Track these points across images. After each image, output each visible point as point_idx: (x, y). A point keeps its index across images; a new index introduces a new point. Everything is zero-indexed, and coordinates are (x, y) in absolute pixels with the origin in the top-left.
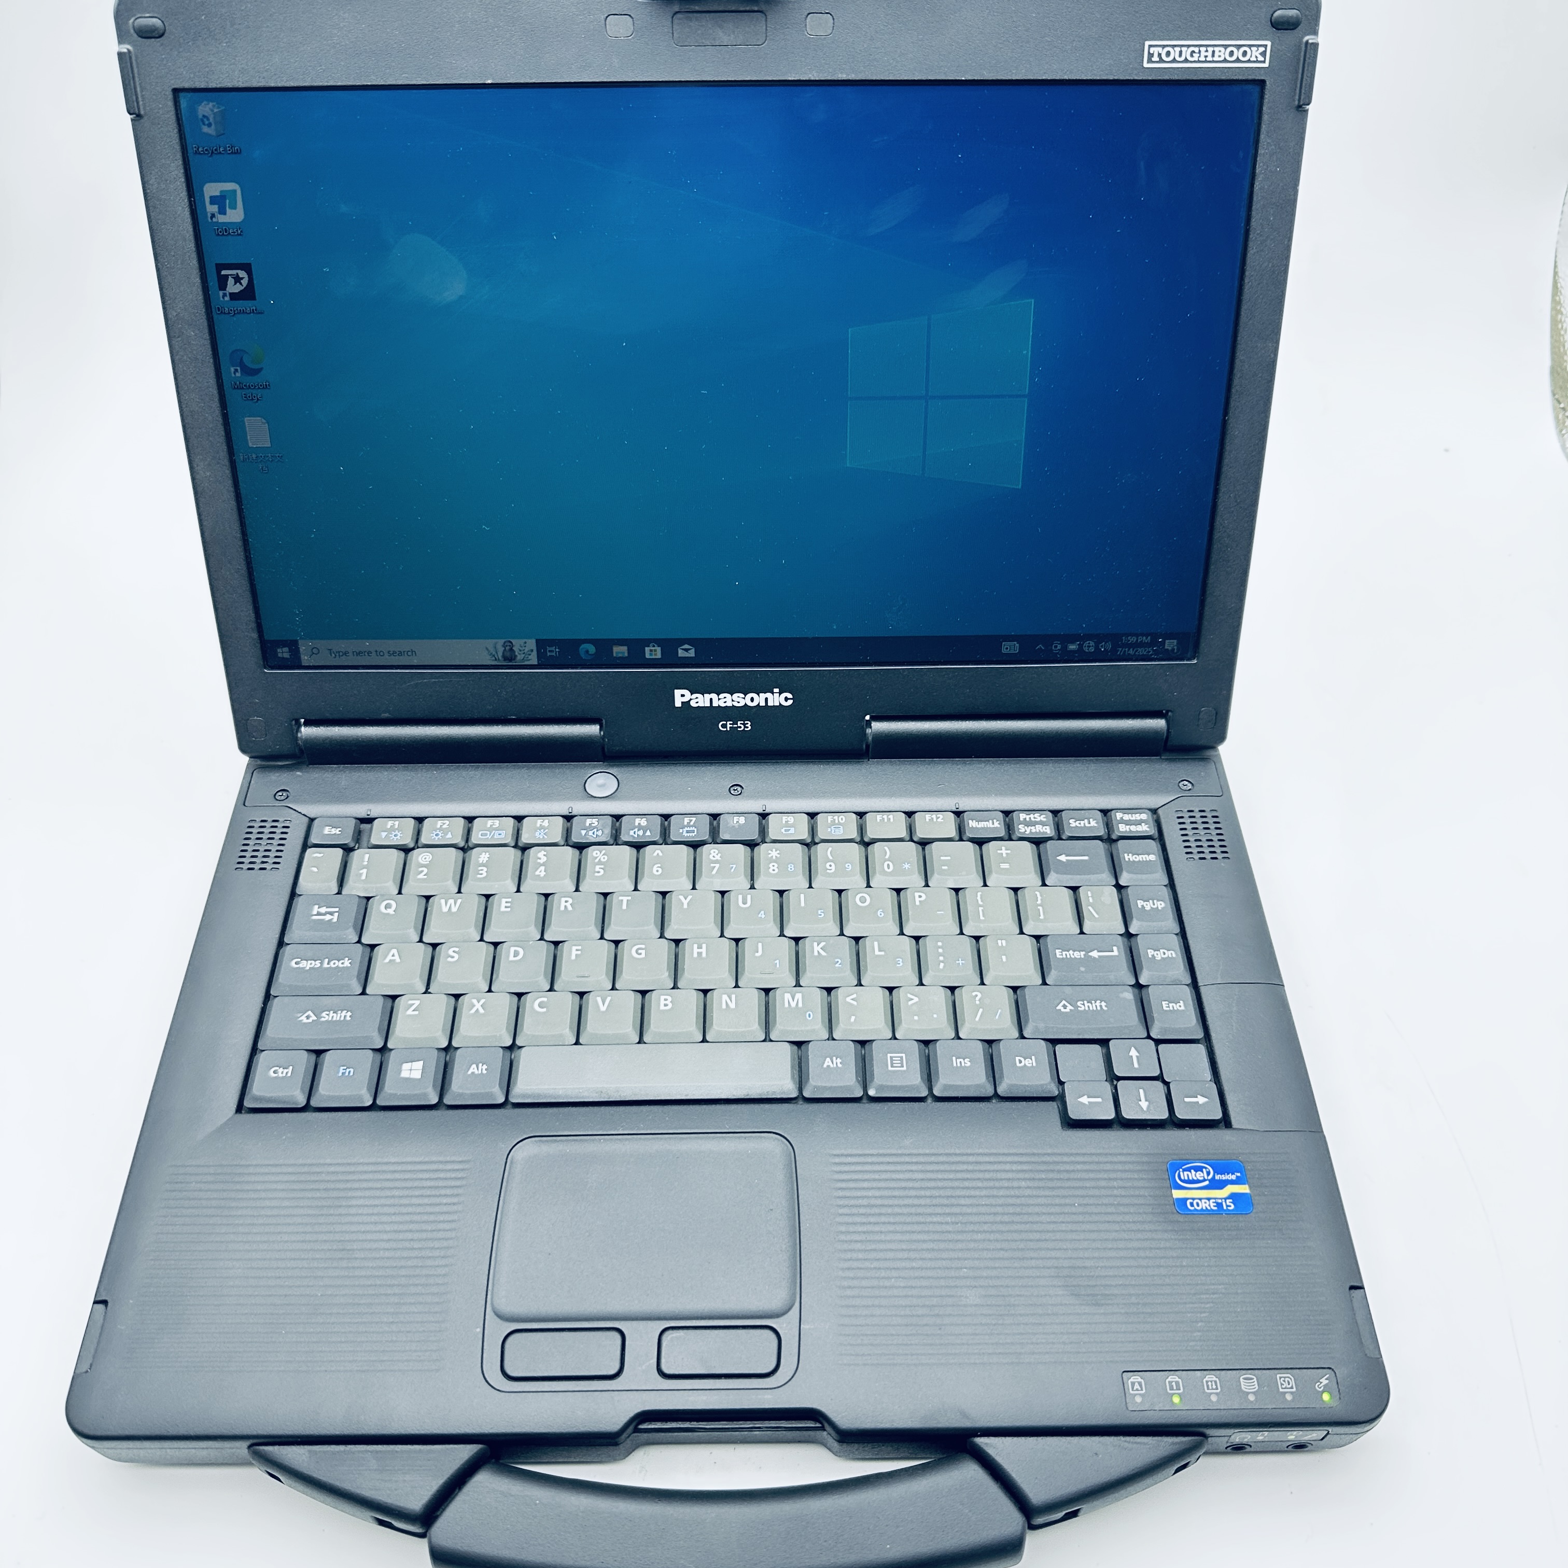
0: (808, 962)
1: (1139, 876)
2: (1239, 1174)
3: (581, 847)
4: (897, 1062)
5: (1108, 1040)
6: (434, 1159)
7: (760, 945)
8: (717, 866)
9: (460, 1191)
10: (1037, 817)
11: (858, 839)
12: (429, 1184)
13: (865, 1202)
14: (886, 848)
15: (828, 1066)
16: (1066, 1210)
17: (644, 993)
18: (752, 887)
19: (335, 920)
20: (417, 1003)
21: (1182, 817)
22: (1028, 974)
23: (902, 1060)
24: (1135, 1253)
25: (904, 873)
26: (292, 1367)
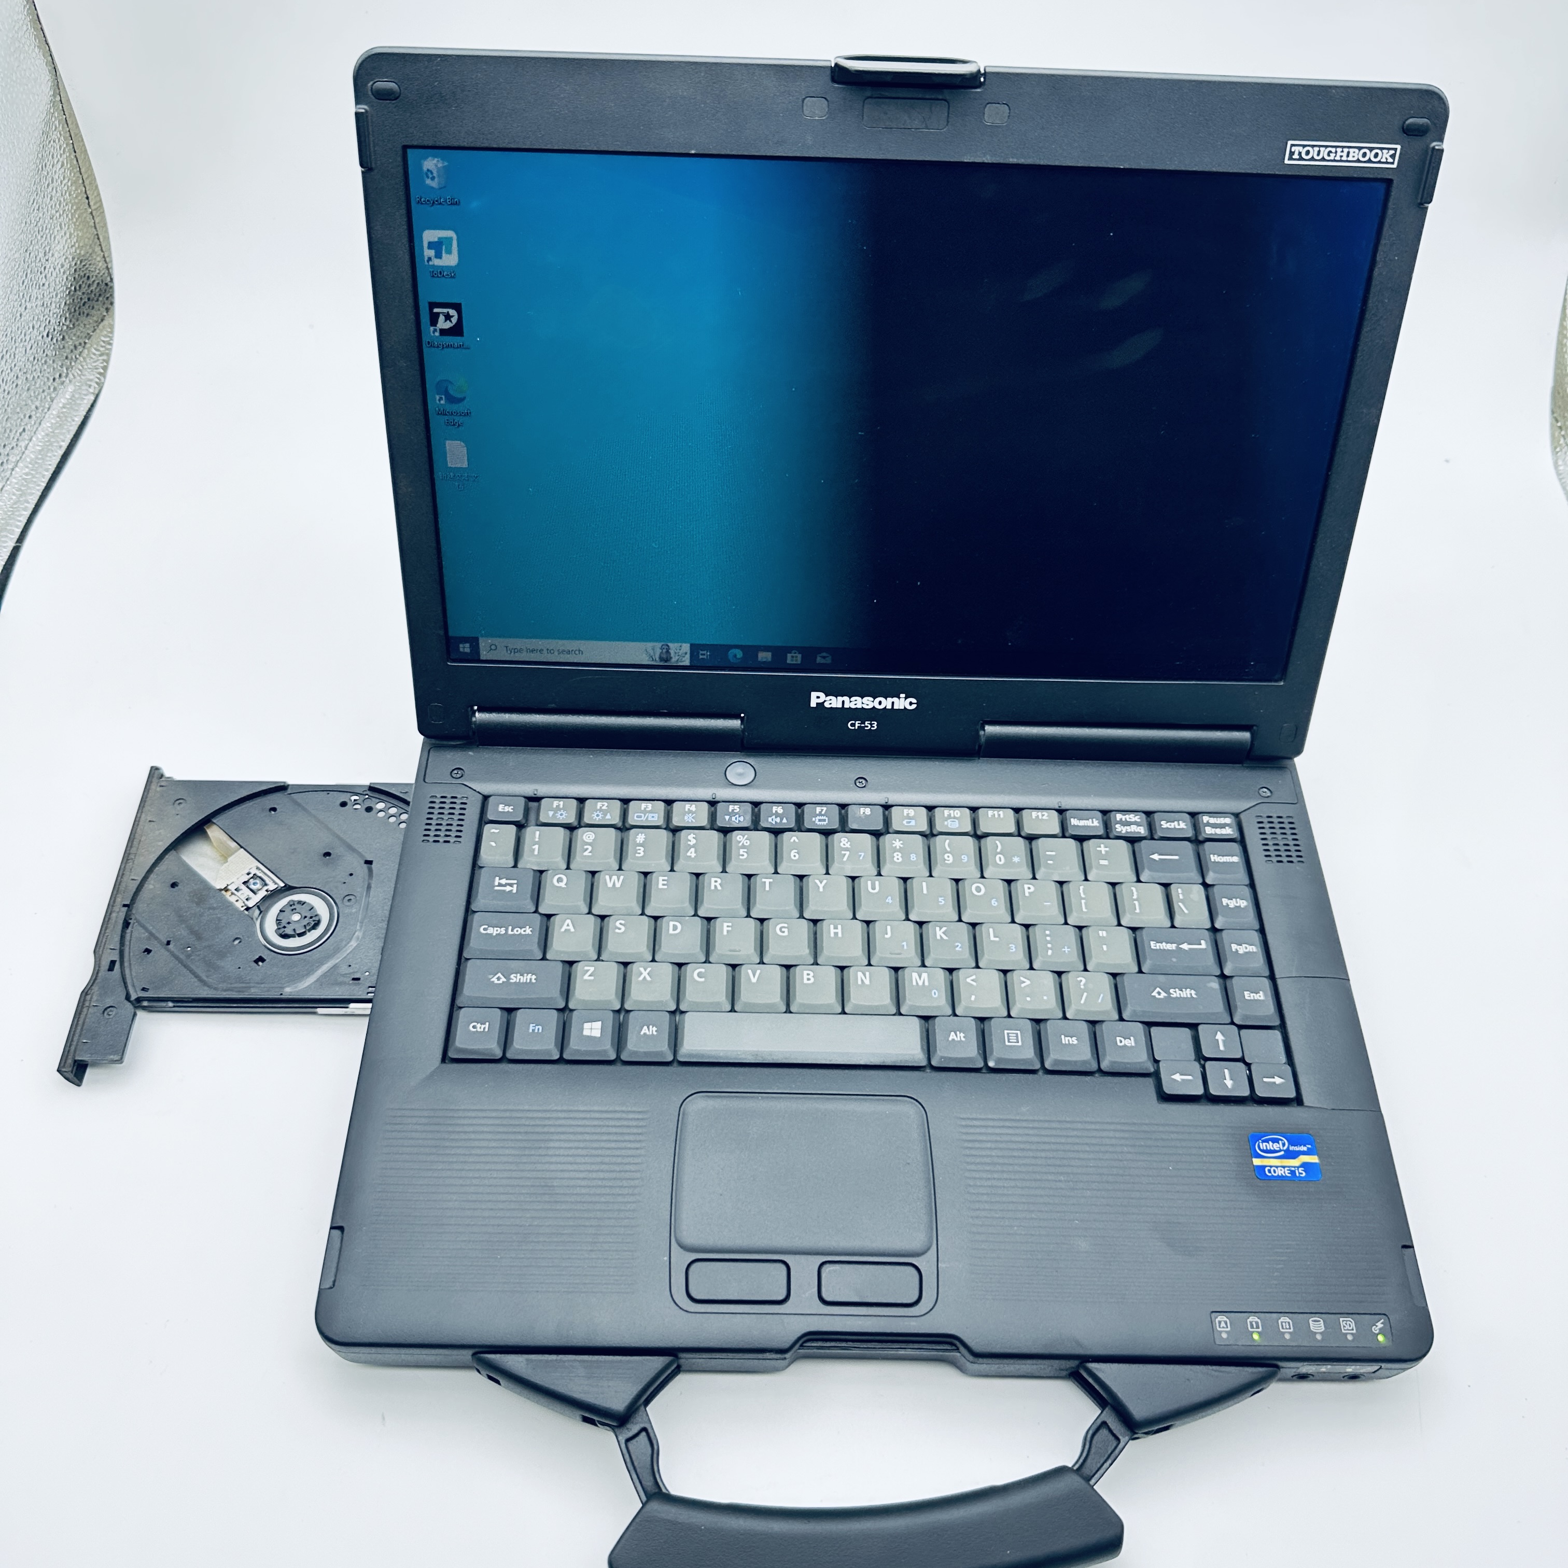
0: (931, 945)
1: (1224, 876)
2: (1310, 1146)
3: (726, 831)
4: (1013, 1039)
5: (1198, 1024)
6: (617, 1108)
7: (889, 928)
9: (641, 1138)
10: (1131, 817)
11: (972, 833)
12: (614, 1130)
14: (997, 842)
16: (1163, 1172)
17: (788, 967)
18: (879, 874)
19: (515, 891)
20: (592, 969)
21: (1262, 822)
22: (1126, 962)
23: (1017, 1036)
24: (1221, 1212)
25: (1014, 866)
26: (508, 1287)
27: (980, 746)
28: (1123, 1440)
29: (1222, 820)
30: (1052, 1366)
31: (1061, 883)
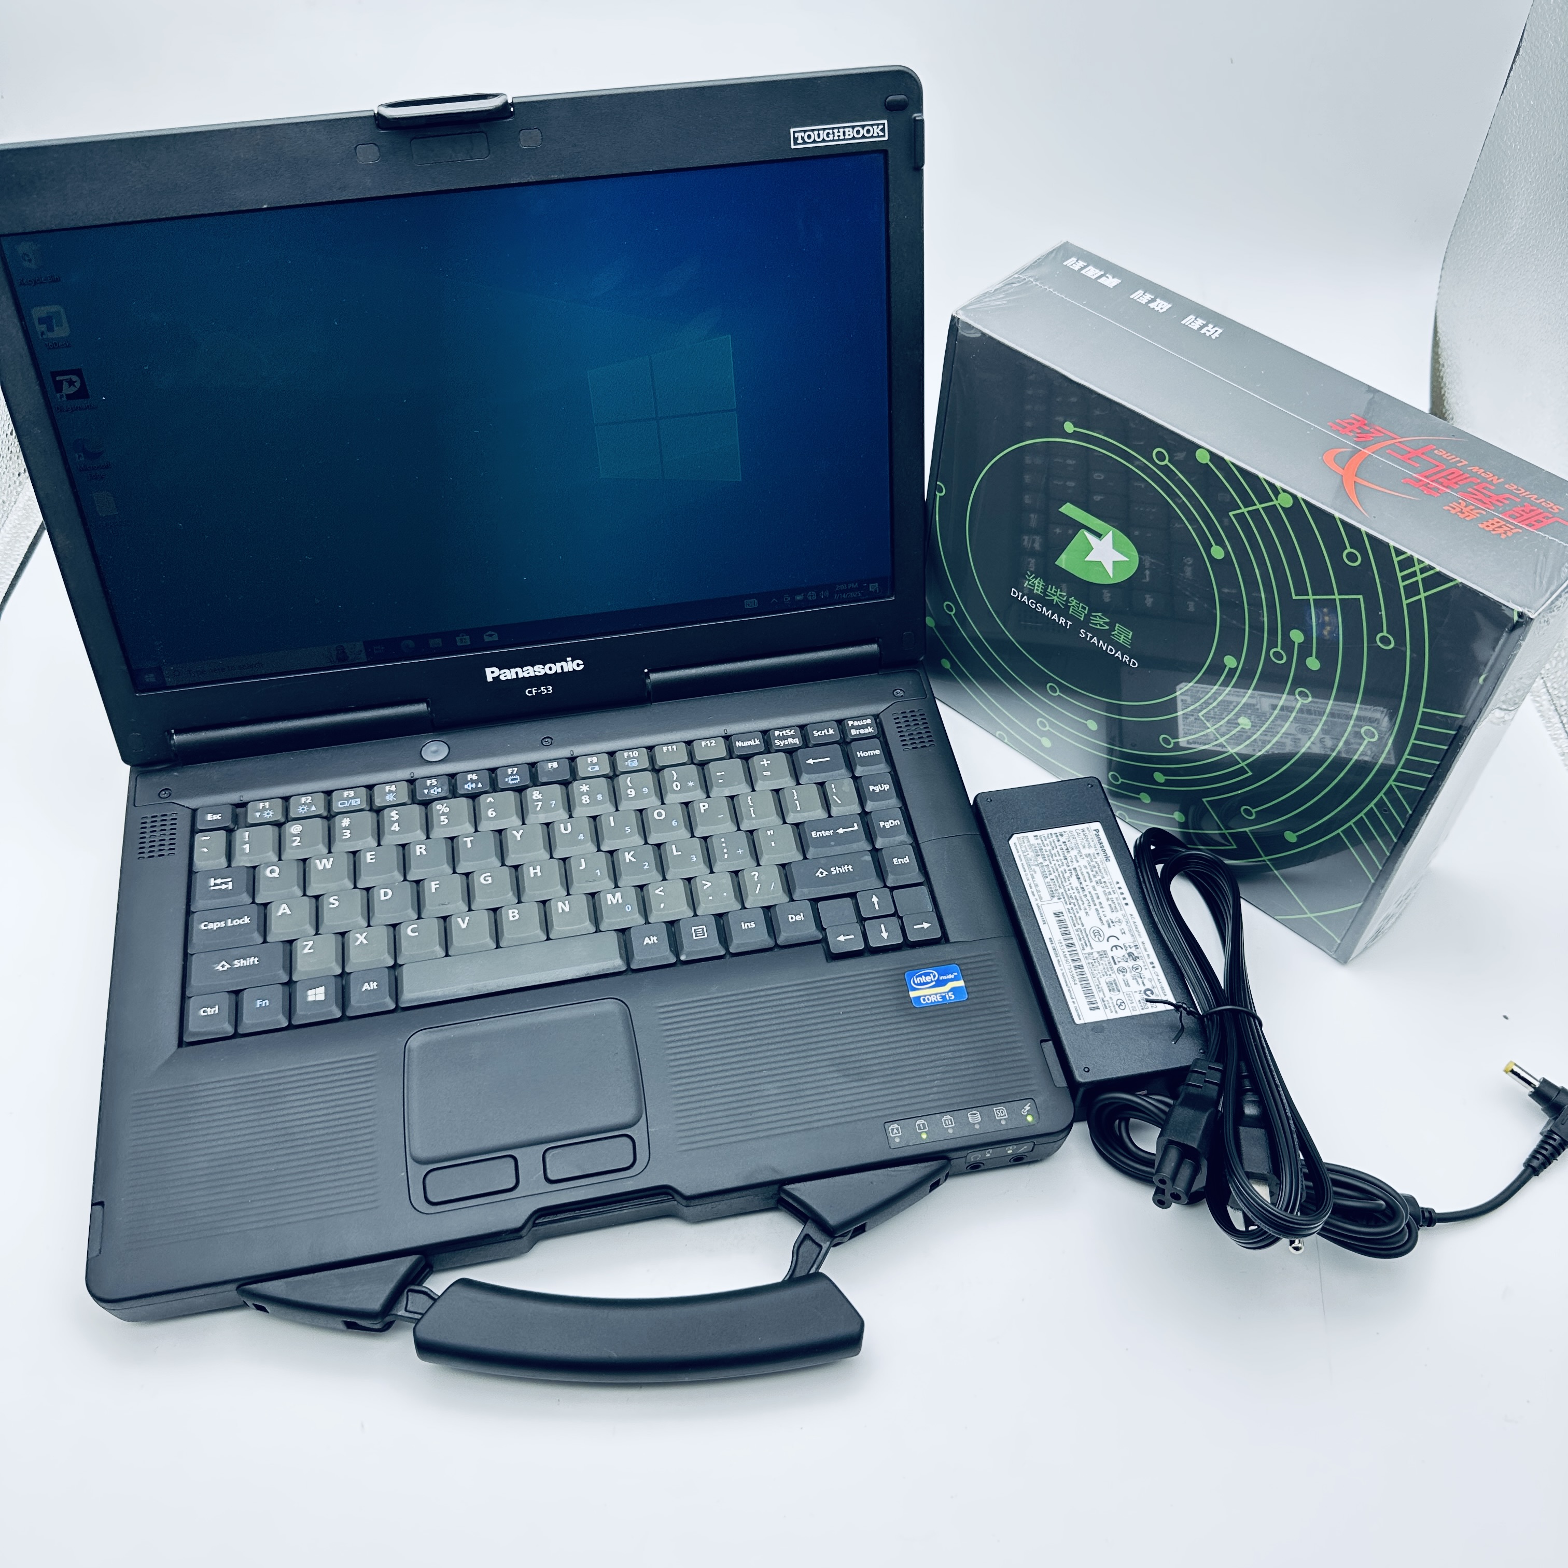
0: (622, 868)
1: (870, 768)
2: (956, 974)
3: (427, 804)
4: (700, 933)
5: (856, 893)
6: (348, 1057)
7: (583, 860)
8: (540, 804)
9: (371, 1078)
10: (789, 732)
11: (650, 768)
12: (345, 1076)
13: (686, 1036)
14: (673, 772)
15: (647, 944)
16: (835, 1018)
17: (495, 910)
18: (571, 817)
19: (230, 888)
20: (311, 943)
21: (898, 718)
22: (792, 855)
23: (703, 930)
24: (886, 1040)
25: (690, 789)
26: (261, 1225)
27: (649, 693)
28: (825, 1246)
29: (864, 722)
30: (757, 1195)
31: (732, 797)
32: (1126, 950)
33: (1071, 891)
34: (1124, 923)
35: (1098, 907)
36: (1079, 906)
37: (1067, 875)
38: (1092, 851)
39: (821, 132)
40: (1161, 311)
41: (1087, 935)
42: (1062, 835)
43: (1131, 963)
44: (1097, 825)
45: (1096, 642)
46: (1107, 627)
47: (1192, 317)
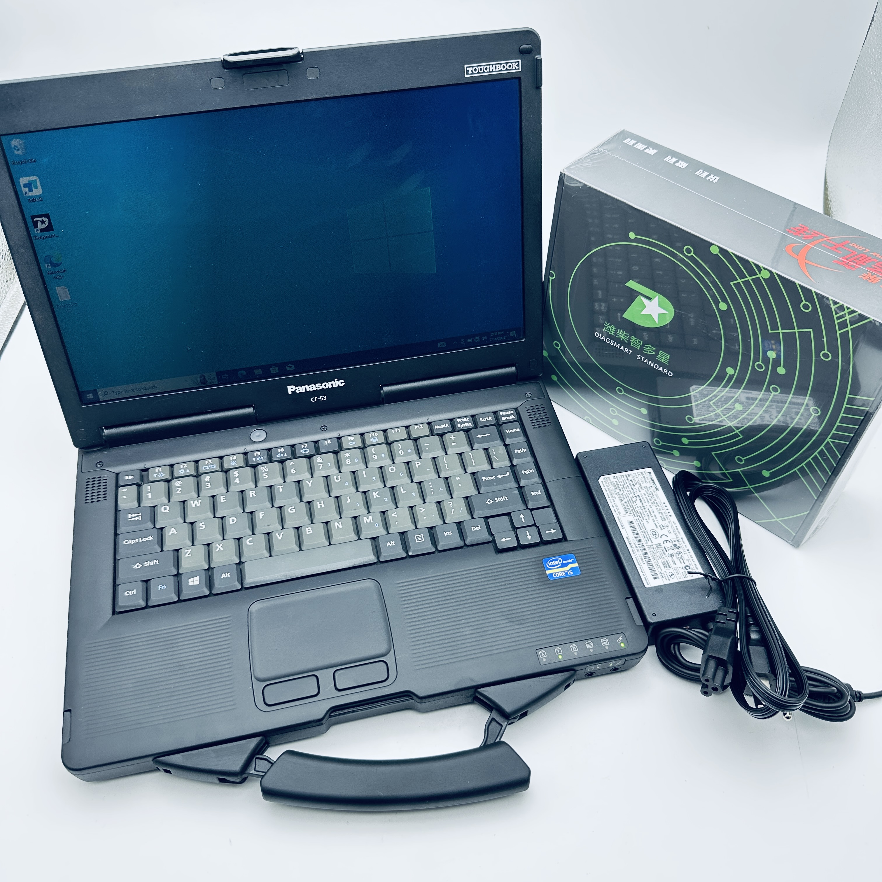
0: (372, 502)
1: (514, 439)
2: (573, 559)
3: (254, 466)
4: (419, 539)
5: (510, 513)
6: (214, 618)
7: (348, 498)
8: (322, 465)
9: (229, 630)
10: (465, 420)
11: (385, 443)
12: (213, 630)
13: (415, 600)
14: (399, 444)
15: (389, 546)
16: (503, 587)
17: (298, 528)
18: (340, 472)
19: (140, 519)
20: (190, 551)
21: (529, 410)
22: (471, 491)
23: (422, 537)
24: (534, 600)
25: (409, 454)
26: (166, 721)
27: (383, 399)
28: (504, 725)
29: (509, 413)
30: (462, 695)
31: (434, 458)
32: (672, 543)
33: (637, 509)
34: (670, 527)
35: (654, 518)
36: (643, 517)
37: (634, 499)
38: (648, 485)
39: (482, 67)
40: (682, 168)
41: (648, 534)
42: (629, 476)
43: (676, 551)
44: (650, 470)
45: (647, 362)
46: (654, 353)
47: (701, 171)
